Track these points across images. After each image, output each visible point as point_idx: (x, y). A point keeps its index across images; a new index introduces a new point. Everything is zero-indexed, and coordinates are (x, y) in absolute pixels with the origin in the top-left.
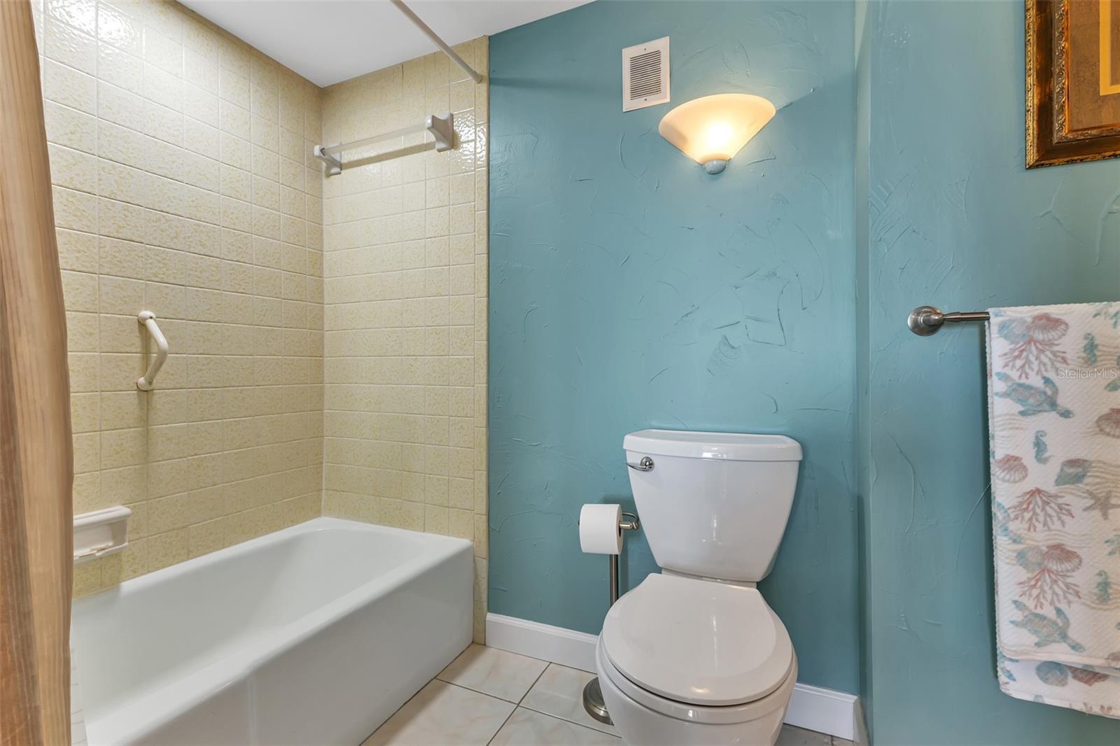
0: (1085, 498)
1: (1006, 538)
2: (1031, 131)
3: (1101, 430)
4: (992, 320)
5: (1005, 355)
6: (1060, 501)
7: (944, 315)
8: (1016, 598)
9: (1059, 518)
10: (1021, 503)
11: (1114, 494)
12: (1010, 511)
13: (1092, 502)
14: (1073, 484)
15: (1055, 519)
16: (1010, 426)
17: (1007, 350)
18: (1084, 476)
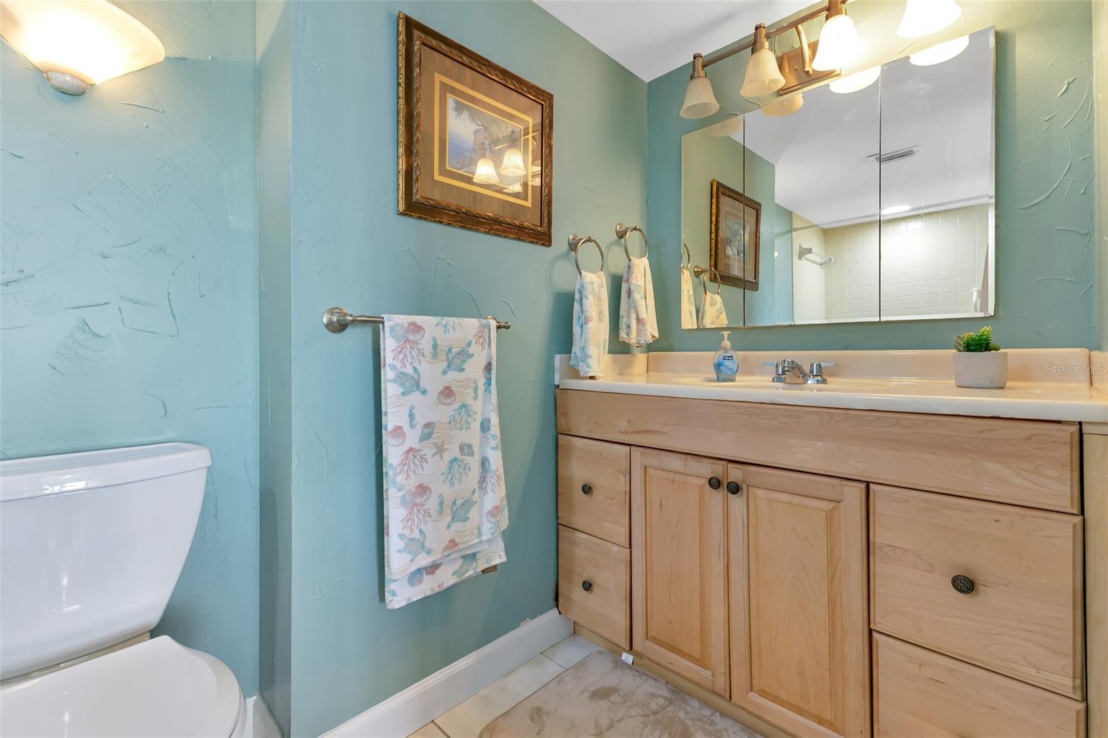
0: (432, 448)
1: (395, 489)
2: (401, 188)
3: (440, 401)
4: (386, 324)
5: (394, 350)
6: (422, 453)
7: (355, 317)
8: (400, 532)
9: (421, 466)
10: (403, 461)
11: (445, 442)
12: (397, 468)
13: (436, 450)
14: (427, 439)
15: (419, 467)
16: (397, 404)
17: (394, 347)
18: (432, 433)
